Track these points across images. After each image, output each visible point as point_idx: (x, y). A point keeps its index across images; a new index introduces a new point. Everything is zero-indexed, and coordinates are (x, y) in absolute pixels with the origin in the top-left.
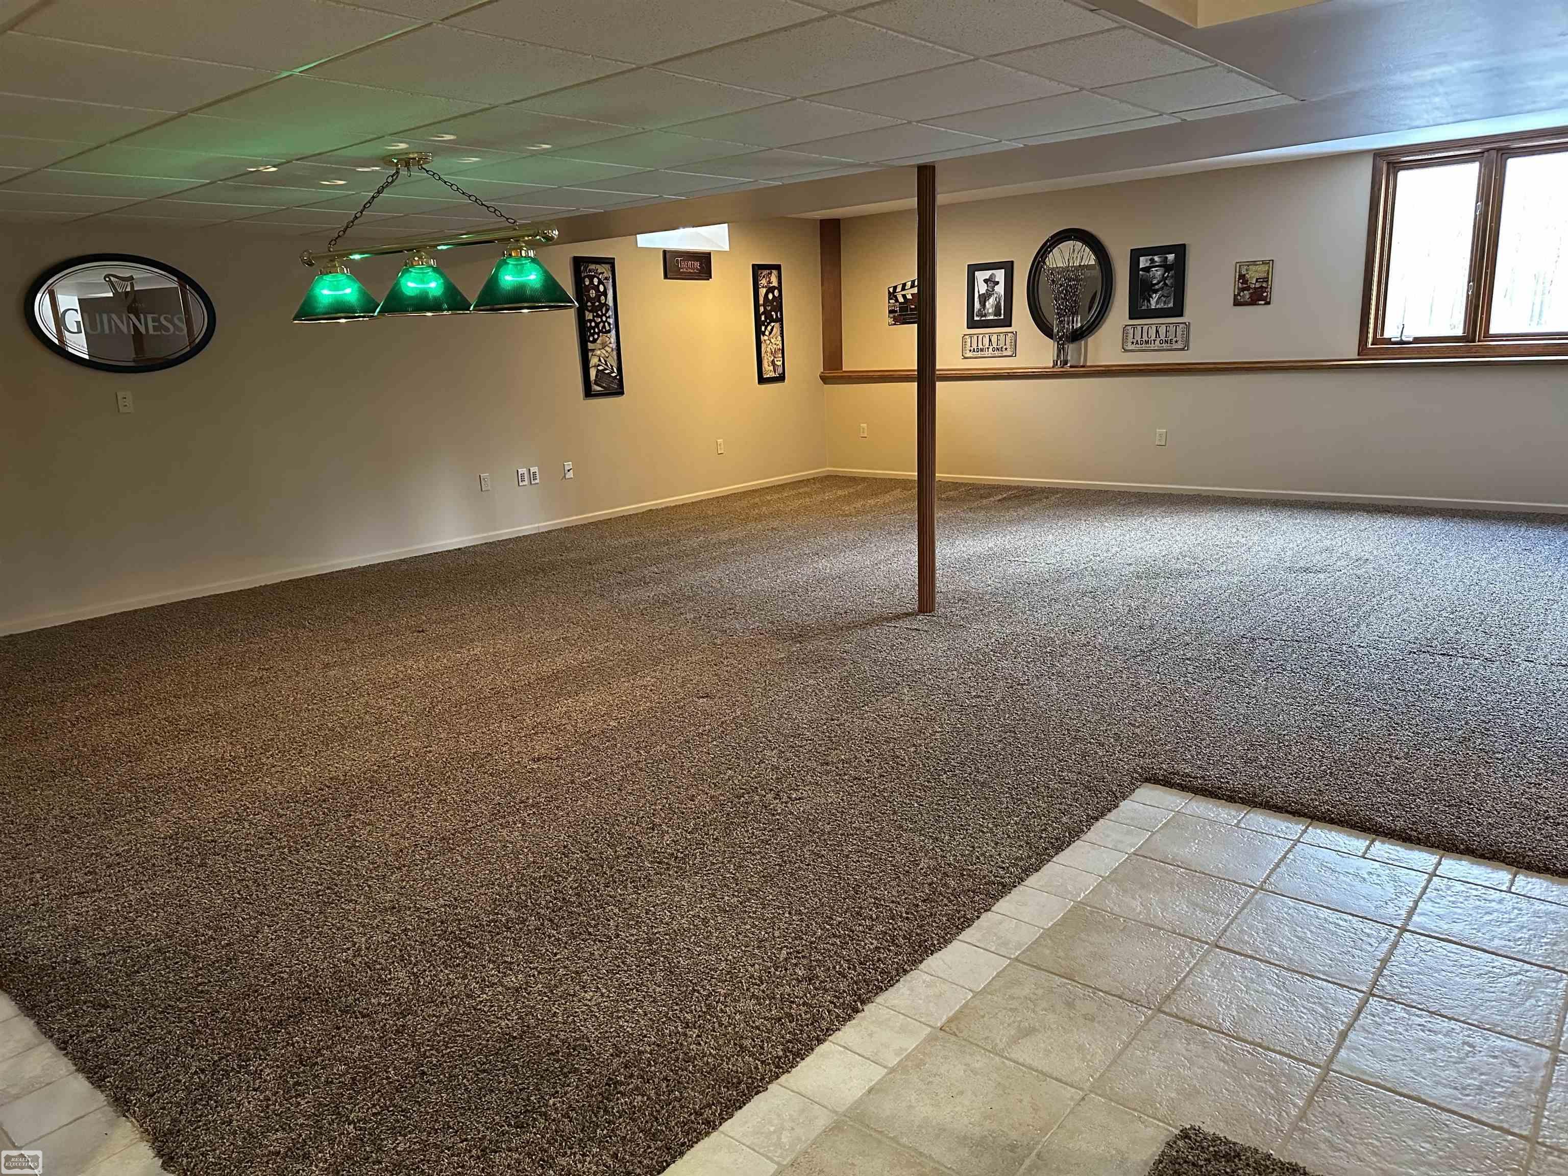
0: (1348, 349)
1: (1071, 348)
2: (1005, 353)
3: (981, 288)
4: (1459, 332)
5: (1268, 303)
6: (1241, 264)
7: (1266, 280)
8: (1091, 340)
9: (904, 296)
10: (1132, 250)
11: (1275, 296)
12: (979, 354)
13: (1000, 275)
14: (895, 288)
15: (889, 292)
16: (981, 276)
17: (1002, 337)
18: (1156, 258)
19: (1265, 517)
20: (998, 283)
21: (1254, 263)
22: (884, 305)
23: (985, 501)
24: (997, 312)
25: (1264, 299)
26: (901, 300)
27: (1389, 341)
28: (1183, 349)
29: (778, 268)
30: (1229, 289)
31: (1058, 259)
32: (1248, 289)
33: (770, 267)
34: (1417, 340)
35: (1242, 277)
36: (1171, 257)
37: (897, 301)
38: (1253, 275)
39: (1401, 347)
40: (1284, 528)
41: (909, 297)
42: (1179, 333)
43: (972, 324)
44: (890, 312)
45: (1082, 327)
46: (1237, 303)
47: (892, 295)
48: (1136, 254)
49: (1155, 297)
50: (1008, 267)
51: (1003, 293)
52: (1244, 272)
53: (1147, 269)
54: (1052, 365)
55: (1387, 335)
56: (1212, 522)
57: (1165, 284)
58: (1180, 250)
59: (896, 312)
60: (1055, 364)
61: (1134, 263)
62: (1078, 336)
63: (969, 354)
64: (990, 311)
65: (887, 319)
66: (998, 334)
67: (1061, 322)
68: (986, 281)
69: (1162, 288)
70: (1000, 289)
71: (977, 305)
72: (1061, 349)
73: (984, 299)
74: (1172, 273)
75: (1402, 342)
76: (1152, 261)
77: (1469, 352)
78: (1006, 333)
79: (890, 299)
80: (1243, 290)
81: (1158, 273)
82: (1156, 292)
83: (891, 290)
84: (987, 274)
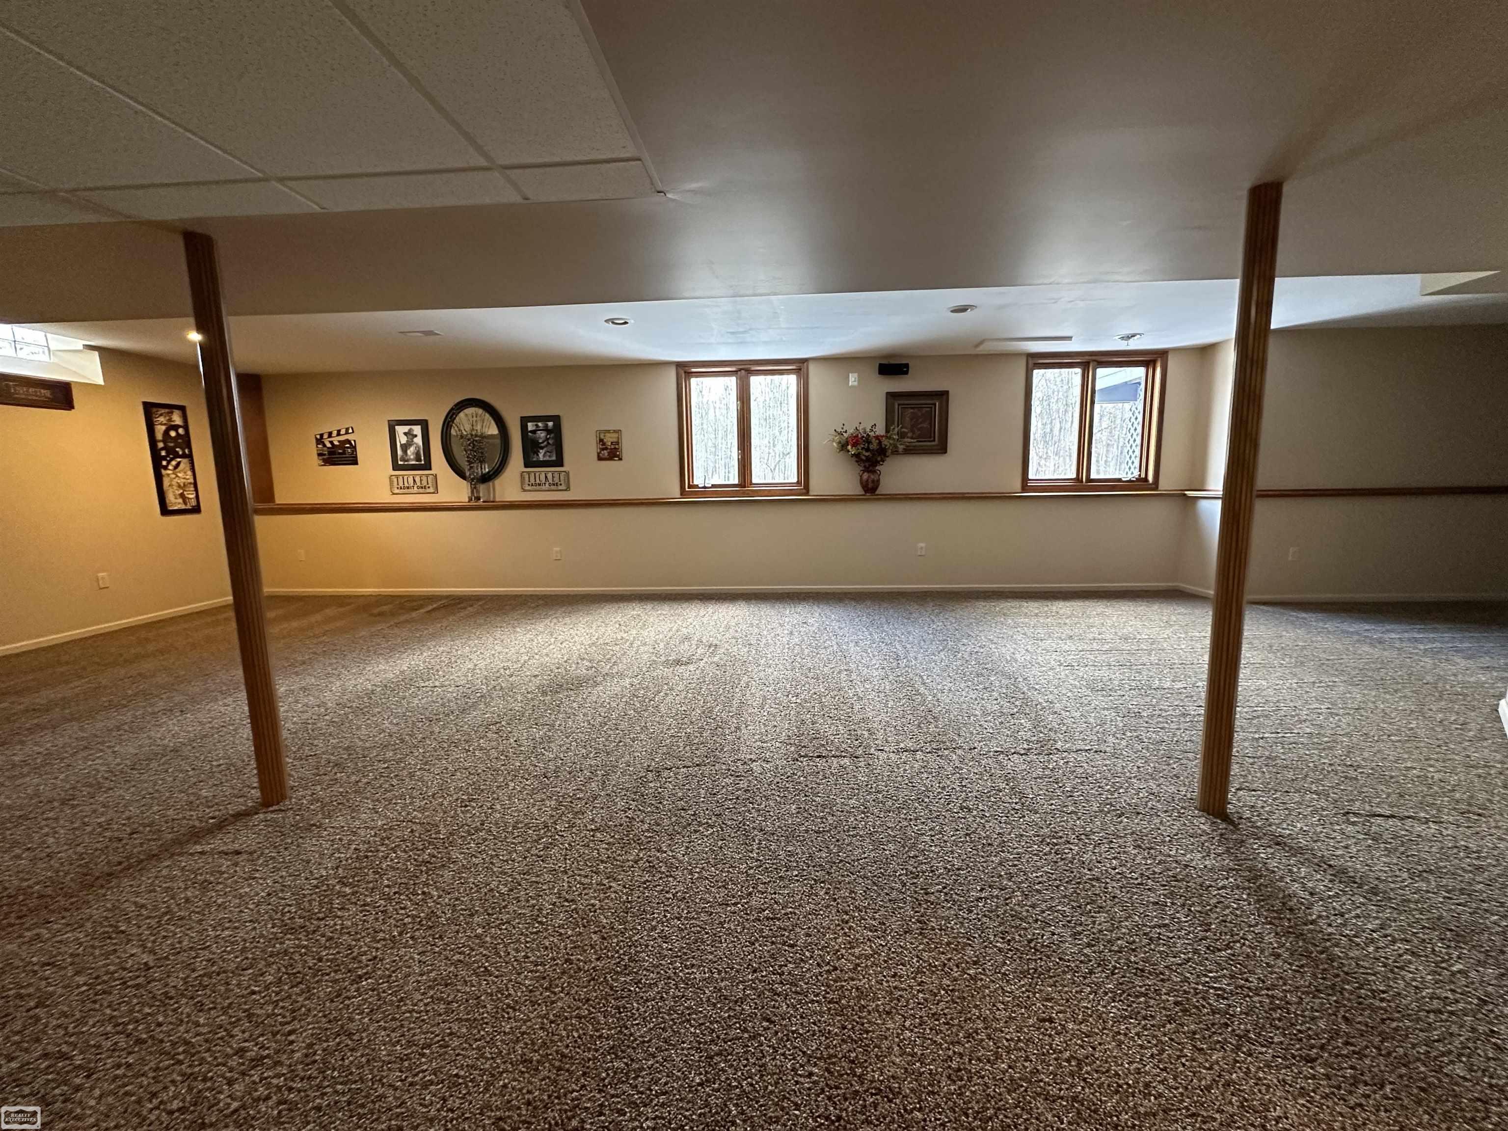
0: (674, 491)
1: (482, 487)
2: (428, 490)
3: (402, 439)
4: (736, 482)
5: (620, 459)
6: (600, 432)
7: (618, 443)
8: (497, 482)
9: (331, 442)
10: (522, 417)
11: (624, 455)
12: (406, 491)
13: (417, 430)
14: (322, 435)
15: (316, 439)
16: (401, 430)
17: (424, 478)
18: (540, 424)
19: (635, 610)
20: (416, 436)
21: (608, 431)
22: (313, 449)
23: (414, 614)
24: (418, 458)
25: (618, 456)
26: (329, 445)
27: (697, 486)
28: (566, 490)
29: (182, 409)
30: (593, 449)
31: (467, 421)
32: (606, 449)
33: (171, 407)
34: (713, 486)
35: (601, 440)
36: (550, 424)
37: (324, 445)
38: (609, 439)
39: (704, 491)
40: (651, 620)
41: (336, 443)
42: (562, 478)
43: (396, 467)
44: (319, 455)
45: (489, 472)
46: (600, 459)
47: (320, 441)
48: (524, 421)
49: (542, 452)
50: (424, 425)
51: (421, 444)
52: (602, 437)
53: (534, 432)
54: (467, 500)
55: (695, 483)
56: (601, 620)
57: (548, 443)
58: (557, 419)
59: (325, 455)
60: (470, 500)
61: (524, 428)
62: (486, 479)
63: (396, 491)
64: (412, 457)
65: (315, 460)
66: (421, 476)
67: (471, 467)
68: (405, 434)
69: (546, 446)
70: (419, 440)
71: (400, 452)
72: (474, 489)
73: (405, 447)
74: (552, 435)
75: (705, 487)
76: (537, 426)
77: (745, 494)
78: (427, 476)
79: (317, 444)
80: (603, 449)
81: (542, 435)
82: (542, 448)
83: (318, 437)
84: (406, 429)
